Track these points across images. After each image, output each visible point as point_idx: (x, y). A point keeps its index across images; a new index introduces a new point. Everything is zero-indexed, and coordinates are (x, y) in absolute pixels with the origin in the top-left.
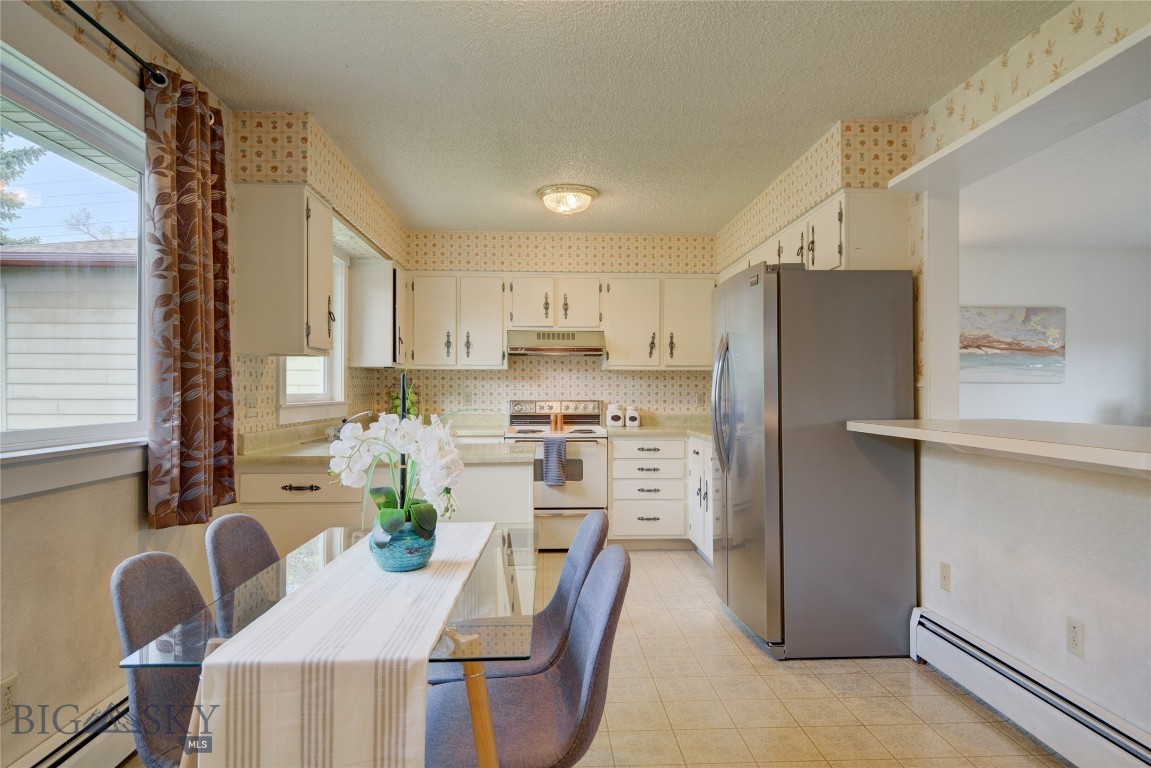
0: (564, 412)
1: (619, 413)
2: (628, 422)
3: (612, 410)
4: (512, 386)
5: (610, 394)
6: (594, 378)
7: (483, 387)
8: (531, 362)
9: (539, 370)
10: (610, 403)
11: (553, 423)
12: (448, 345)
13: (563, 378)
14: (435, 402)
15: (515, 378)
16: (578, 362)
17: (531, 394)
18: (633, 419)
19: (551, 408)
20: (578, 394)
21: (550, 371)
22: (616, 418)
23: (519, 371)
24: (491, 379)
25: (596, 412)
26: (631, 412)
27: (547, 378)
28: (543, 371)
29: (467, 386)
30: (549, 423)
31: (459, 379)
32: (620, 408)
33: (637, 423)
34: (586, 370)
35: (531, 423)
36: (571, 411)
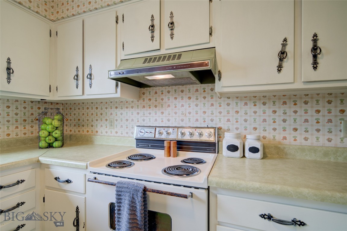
0: (180, 138)
1: (237, 143)
2: (248, 153)
3: (228, 139)
4: (141, 114)
5: (228, 120)
6: (212, 105)
7: (121, 114)
8: (156, 93)
9: (162, 99)
10: (228, 130)
11: (166, 148)
12: (77, 77)
13: (183, 106)
14: (92, 126)
15: (144, 107)
16: (197, 90)
17: (156, 120)
18: (254, 150)
19: (168, 134)
20: (197, 120)
21: (172, 99)
22: (233, 148)
23: (147, 101)
24: (127, 108)
25: (212, 139)
26: (251, 142)
27: (169, 106)
28: (166, 100)
29: (111, 114)
30: (162, 148)
31: (106, 108)
32: (238, 136)
33: (258, 155)
34: (205, 98)
35: (152, 146)
36: (187, 138)
